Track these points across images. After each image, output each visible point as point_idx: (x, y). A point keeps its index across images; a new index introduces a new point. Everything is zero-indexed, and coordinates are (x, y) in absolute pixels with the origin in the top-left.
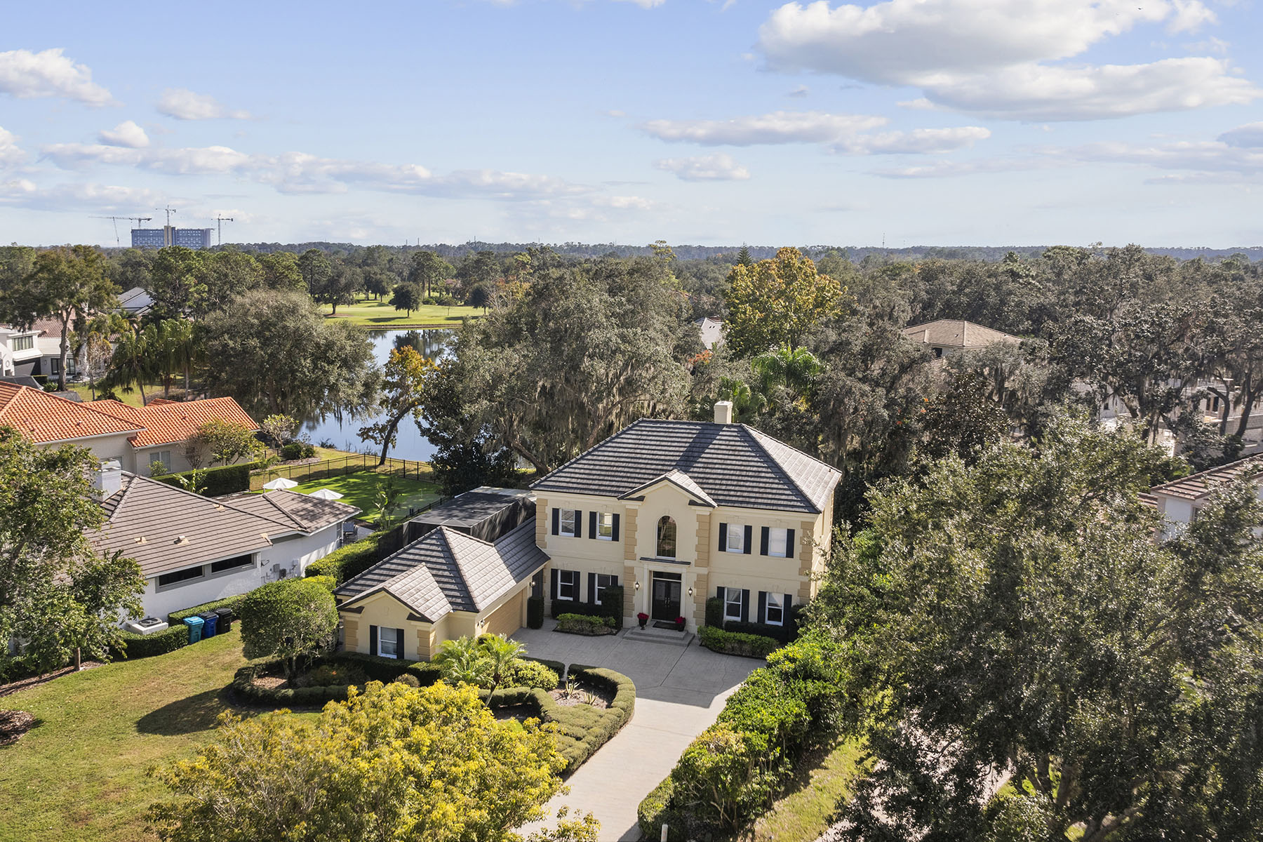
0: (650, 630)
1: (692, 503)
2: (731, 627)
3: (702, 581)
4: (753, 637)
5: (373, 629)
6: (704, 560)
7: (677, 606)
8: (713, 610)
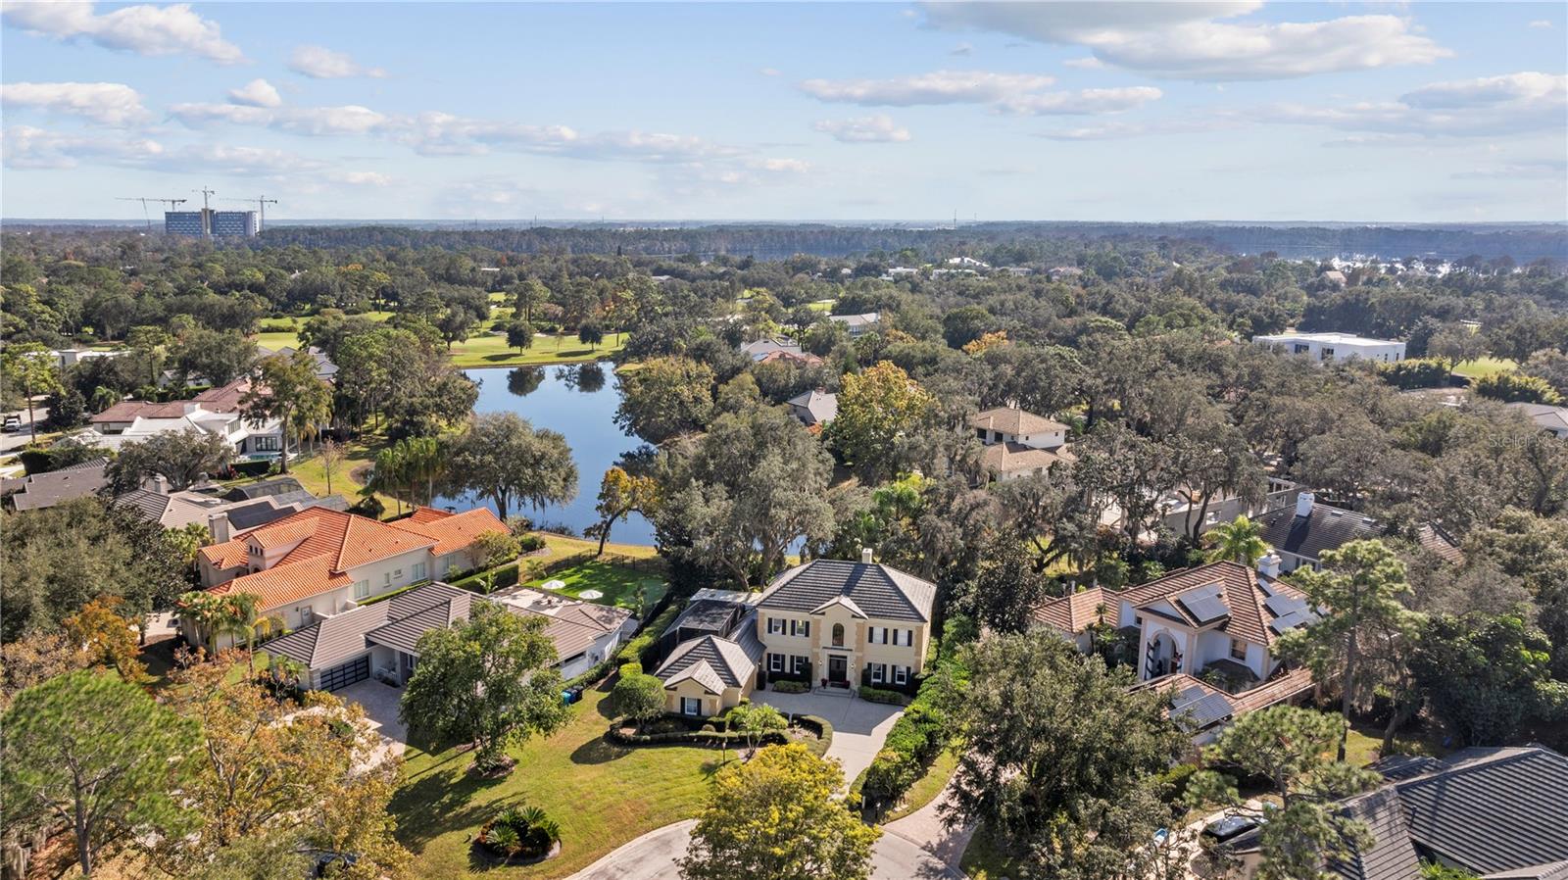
0: (829, 688)
1: (853, 616)
2: (877, 686)
3: (859, 660)
4: (890, 692)
5: (683, 699)
6: (860, 648)
7: (844, 674)
8: (865, 677)
